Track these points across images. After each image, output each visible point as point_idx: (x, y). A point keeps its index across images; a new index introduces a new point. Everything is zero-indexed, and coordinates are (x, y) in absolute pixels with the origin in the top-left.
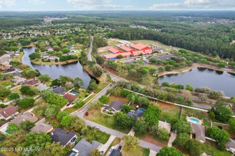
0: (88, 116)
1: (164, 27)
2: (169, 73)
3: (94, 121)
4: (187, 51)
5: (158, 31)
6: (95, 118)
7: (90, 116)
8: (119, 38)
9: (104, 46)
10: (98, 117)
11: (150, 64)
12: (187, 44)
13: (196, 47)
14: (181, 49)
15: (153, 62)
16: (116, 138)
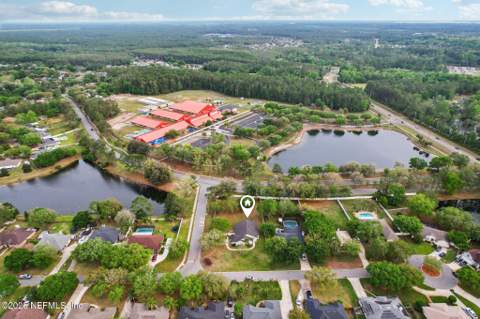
0: (213, 265)
1: (206, 60)
2: (277, 149)
3: (230, 270)
4: (280, 105)
5: (197, 68)
6: (228, 265)
7: (216, 264)
8: (131, 93)
9: (115, 115)
10: (231, 260)
11: (236, 138)
12: (270, 92)
13: (287, 95)
14: (269, 102)
15: (240, 134)
16: (290, 282)
